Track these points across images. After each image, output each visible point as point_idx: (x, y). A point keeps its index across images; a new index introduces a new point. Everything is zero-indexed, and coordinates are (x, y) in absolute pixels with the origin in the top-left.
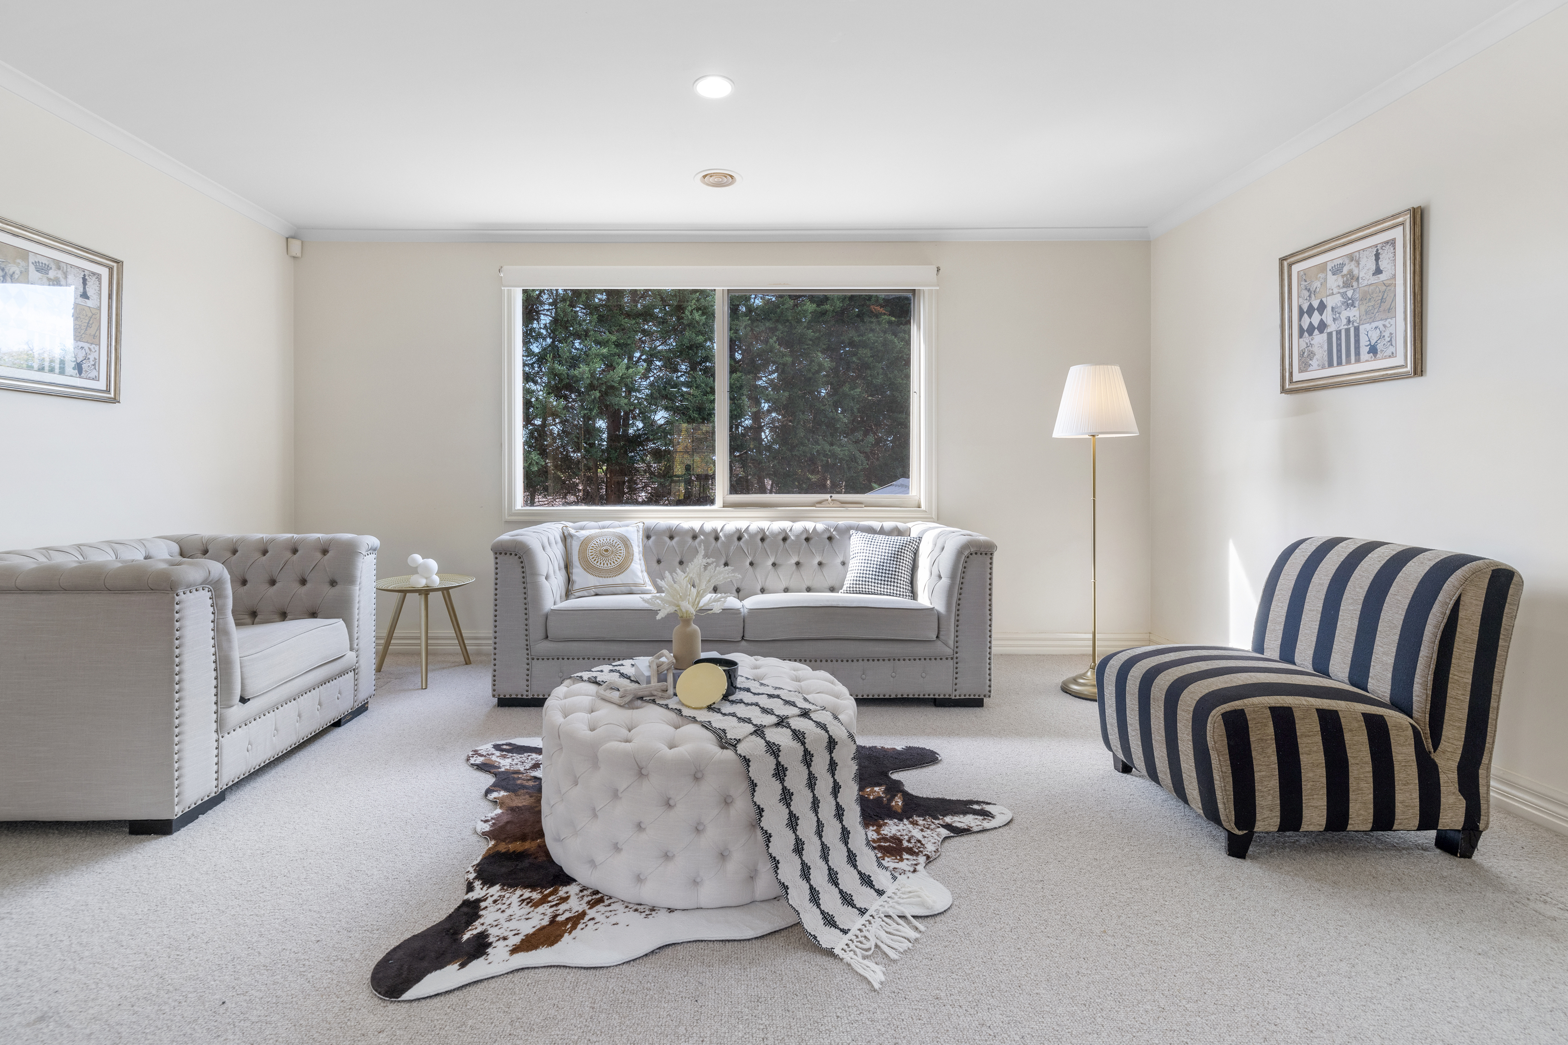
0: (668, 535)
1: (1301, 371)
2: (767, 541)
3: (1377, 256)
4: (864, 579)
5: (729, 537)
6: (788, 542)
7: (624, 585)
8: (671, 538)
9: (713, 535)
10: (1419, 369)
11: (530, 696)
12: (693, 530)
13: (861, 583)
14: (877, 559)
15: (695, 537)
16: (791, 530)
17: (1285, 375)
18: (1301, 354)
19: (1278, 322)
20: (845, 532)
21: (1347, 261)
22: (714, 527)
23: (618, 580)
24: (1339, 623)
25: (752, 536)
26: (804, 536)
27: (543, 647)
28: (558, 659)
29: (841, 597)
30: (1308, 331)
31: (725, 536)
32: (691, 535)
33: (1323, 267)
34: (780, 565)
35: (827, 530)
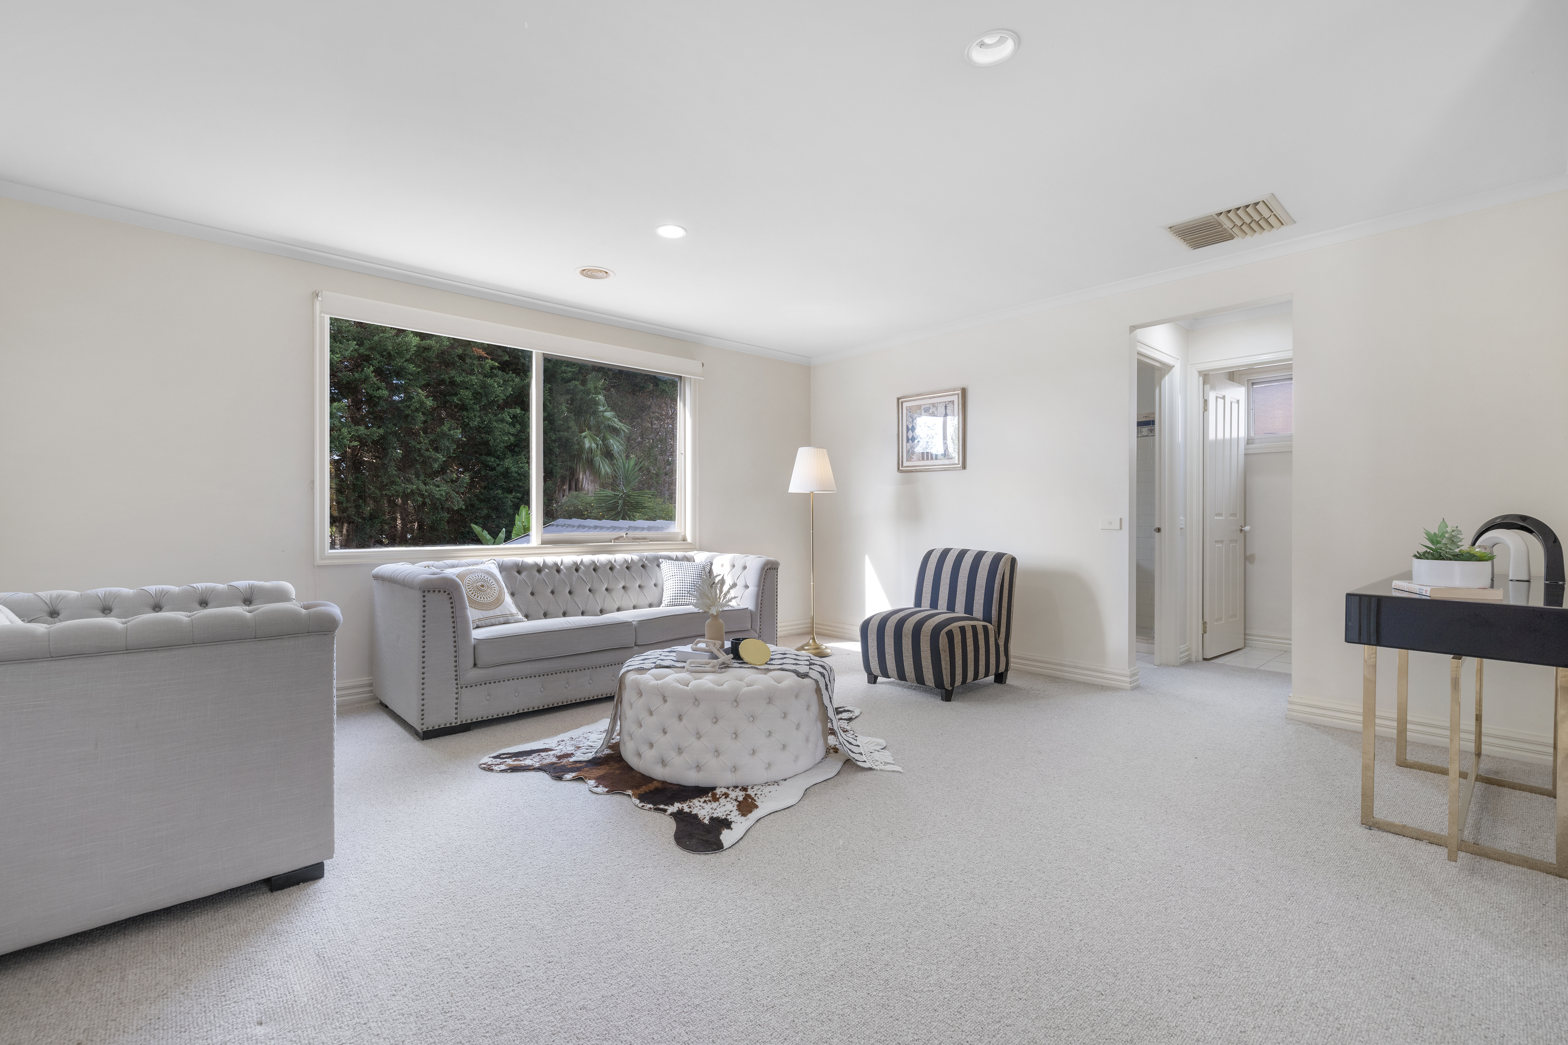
0: (516, 570)
1: (907, 461)
2: (600, 571)
3: (946, 407)
4: (681, 595)
5: (568, 568)
6: (615, 570)
7: (503, 616)
8: (519, 572)
9: (555, 568)
10: (964, 467)
11: (459, 723)
12: (537, 565)
13: (679, 597)
14: (689, 580)
15: (539, 570)
16: (615, 561)
17: (899, 463)
18: (908, 452)
19: (896, 432)
20: (656, 562)
21: (931, 407)
22: (554, 561)
23: (498, 611)
24: (958, 588)
25: (587, 567)
26: (625, 566)
27: (473, 674)
28: (485, 684)
29: (663, 610)
30: (911, 439)
31: (565, 568)
32: (536, 569)
33: (919, 407)
34: (612, 590)
35: (641, 560)
